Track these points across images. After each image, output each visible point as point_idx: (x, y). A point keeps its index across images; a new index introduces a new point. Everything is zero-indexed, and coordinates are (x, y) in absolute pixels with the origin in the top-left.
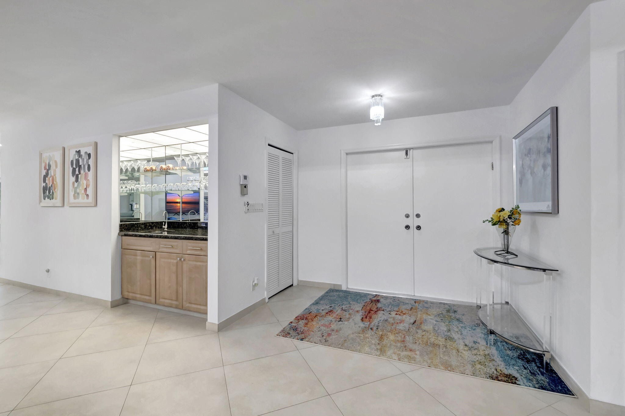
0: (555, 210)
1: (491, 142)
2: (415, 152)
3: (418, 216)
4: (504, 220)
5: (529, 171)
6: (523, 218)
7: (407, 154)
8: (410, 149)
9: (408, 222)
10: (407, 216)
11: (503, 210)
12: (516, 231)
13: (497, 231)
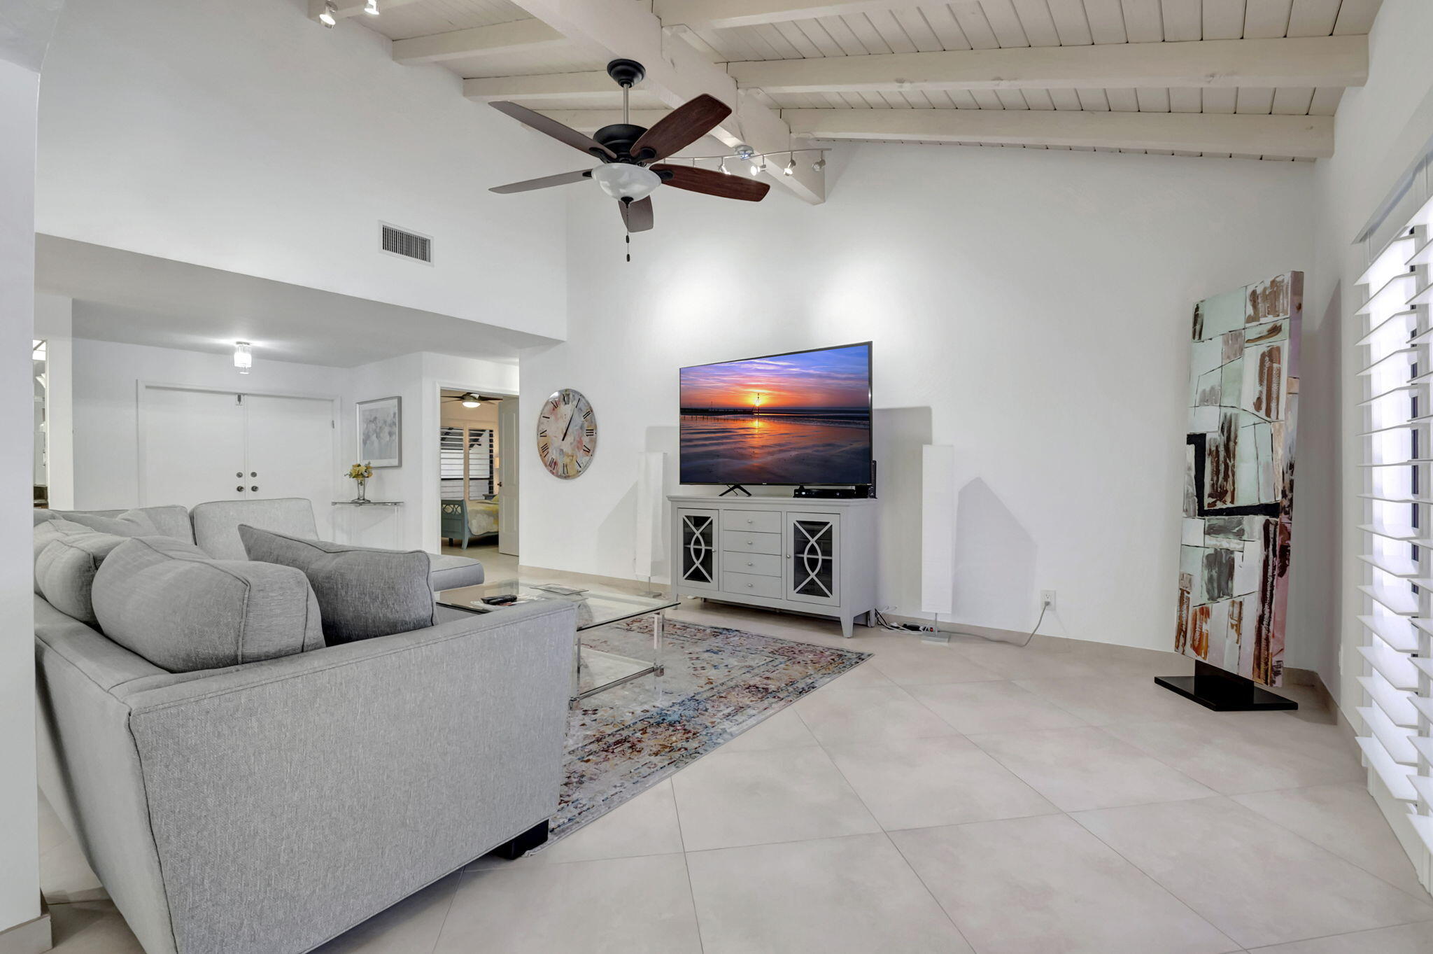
0: (400, 465)
1: (332, 401)
2: (250, 398)
3: (254, 475)
4: (362, 474)
5: (375, 435)
6: (373, 472)
7: (239, 399)
8: (244, 394)
9: (240, 482)
10: (240, 475)
11: (359, 466)
12: (370, 482)
13: (354, 481)
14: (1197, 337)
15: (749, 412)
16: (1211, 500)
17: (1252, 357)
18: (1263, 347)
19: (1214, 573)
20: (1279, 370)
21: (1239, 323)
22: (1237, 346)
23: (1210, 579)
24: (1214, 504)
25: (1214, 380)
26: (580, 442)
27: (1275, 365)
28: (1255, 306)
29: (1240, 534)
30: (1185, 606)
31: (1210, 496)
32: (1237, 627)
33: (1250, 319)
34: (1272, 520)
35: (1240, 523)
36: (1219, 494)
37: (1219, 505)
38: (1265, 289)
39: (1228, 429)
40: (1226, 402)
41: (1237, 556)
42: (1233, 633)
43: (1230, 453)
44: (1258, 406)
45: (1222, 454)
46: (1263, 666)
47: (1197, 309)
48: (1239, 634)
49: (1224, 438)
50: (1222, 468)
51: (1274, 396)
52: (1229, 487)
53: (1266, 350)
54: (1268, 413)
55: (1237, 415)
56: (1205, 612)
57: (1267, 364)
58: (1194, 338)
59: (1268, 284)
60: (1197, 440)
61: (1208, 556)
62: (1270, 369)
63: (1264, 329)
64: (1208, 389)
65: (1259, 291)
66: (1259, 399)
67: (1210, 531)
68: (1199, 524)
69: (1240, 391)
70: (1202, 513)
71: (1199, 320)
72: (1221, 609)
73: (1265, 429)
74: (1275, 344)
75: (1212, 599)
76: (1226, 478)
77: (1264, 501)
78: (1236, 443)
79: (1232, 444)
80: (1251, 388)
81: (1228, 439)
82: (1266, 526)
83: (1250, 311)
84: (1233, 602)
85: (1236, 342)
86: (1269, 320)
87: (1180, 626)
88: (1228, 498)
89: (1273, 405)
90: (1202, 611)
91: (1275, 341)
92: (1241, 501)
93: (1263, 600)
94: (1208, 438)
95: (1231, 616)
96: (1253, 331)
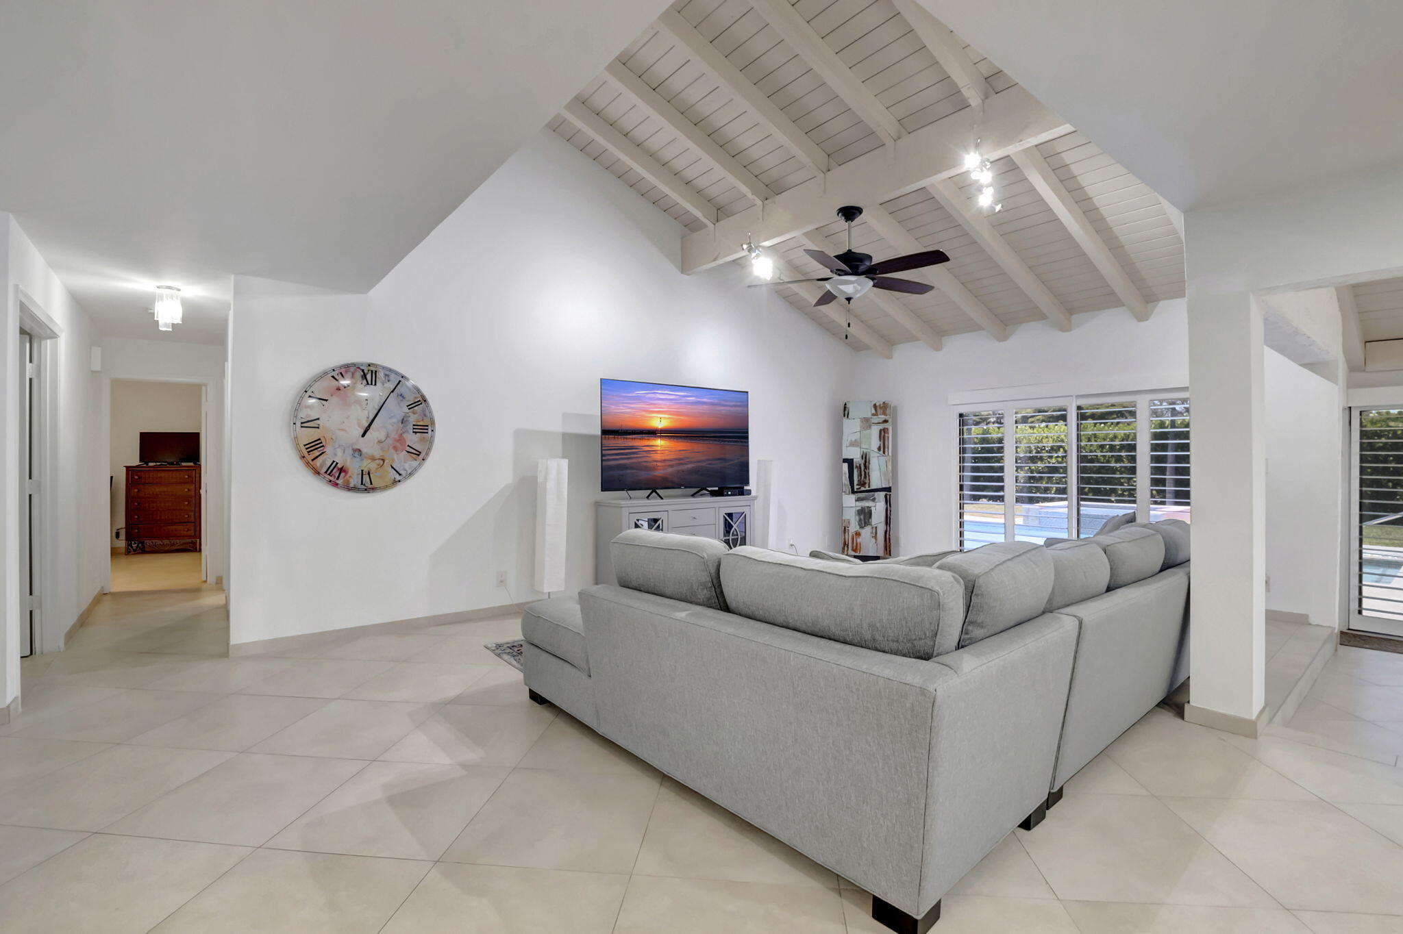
14: (846, 416)
15: (653, 433)
16: (858, 487)
17: (875, 431)
18: (881, 427)
19: (862, 517)
20: (888, 437)
21: (870, 416)
22: (868, 424)
23: (860, 520)
24: (860, 488)
25: (857, 436)
26: (400, 439)
27: (886, 435)
28: (876, 410)
29: (874, 500)
30: (847, 534)
31: (857, 485)
32: (875, 537)
33: (873, 415)
34: (888, 493)
35: (873, 495)
36: (862, 484)
37: (863, 489)
38: (880, 405)
39: (865, 457)
40: (863, 446)
41: (873, 509)
42: (873, 540)
43: (866, 466)
44: (879, 449)
45: (863, 468)
46: (888, 549)
47: (845, 404)
48: (876, 540)
49: (863, 461)
50: (863, 473)
51: (886, 446)
52: (867, 481)
53: (882, 428)
54: (884, 453)
55: (869, 453)
56: (858, 534)
57: (883, 433)
58: (844, 416)
59: (882, 403)
60: (850, 462)
61: (858, 511)
62: (884, 436)
63: (881, 420)
64: (853, 440)
65: (877, 404)
66: (880, 447)
67: (858, 500)
68: (853, 497)
69: (870, 443)
70: (853, 492)
71: (847, 410)
72: (866, 532)
73: (883, 459)
74: (886, 427)
75: (861, 527)
76: (865, 477)
77: (884, 486)
78: (869, 463)
79: (867, 464)
80: (875, 442)
81: (865, 462)
82: (886, 496)
83: (874, 411)
84: (872, 528)
85: (867, 423)
86: (883, 417)
87: (845, 542)
88: (867, 486)
89: (886, 450)
90: (856, 534)
91: (886, 425)
92: (873, 487)
93: (887, 525)
94: (854, 460)
95: (872, 533)
96: (875, 420)
